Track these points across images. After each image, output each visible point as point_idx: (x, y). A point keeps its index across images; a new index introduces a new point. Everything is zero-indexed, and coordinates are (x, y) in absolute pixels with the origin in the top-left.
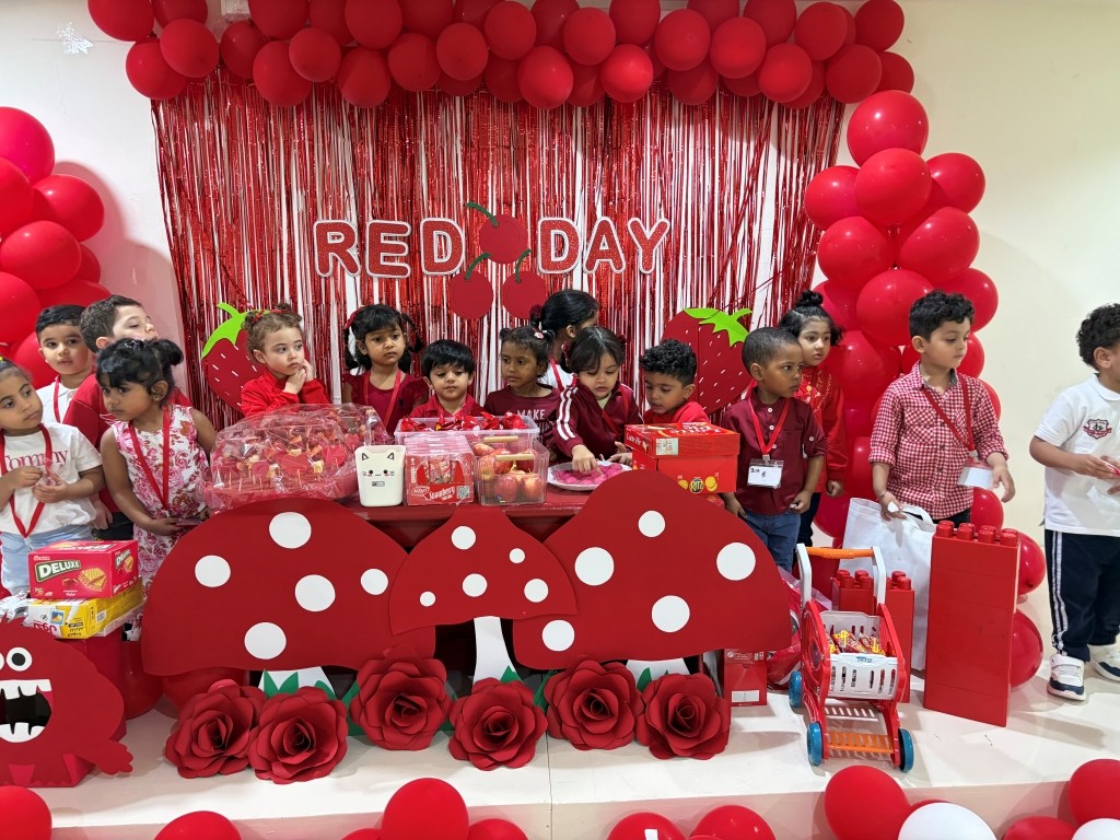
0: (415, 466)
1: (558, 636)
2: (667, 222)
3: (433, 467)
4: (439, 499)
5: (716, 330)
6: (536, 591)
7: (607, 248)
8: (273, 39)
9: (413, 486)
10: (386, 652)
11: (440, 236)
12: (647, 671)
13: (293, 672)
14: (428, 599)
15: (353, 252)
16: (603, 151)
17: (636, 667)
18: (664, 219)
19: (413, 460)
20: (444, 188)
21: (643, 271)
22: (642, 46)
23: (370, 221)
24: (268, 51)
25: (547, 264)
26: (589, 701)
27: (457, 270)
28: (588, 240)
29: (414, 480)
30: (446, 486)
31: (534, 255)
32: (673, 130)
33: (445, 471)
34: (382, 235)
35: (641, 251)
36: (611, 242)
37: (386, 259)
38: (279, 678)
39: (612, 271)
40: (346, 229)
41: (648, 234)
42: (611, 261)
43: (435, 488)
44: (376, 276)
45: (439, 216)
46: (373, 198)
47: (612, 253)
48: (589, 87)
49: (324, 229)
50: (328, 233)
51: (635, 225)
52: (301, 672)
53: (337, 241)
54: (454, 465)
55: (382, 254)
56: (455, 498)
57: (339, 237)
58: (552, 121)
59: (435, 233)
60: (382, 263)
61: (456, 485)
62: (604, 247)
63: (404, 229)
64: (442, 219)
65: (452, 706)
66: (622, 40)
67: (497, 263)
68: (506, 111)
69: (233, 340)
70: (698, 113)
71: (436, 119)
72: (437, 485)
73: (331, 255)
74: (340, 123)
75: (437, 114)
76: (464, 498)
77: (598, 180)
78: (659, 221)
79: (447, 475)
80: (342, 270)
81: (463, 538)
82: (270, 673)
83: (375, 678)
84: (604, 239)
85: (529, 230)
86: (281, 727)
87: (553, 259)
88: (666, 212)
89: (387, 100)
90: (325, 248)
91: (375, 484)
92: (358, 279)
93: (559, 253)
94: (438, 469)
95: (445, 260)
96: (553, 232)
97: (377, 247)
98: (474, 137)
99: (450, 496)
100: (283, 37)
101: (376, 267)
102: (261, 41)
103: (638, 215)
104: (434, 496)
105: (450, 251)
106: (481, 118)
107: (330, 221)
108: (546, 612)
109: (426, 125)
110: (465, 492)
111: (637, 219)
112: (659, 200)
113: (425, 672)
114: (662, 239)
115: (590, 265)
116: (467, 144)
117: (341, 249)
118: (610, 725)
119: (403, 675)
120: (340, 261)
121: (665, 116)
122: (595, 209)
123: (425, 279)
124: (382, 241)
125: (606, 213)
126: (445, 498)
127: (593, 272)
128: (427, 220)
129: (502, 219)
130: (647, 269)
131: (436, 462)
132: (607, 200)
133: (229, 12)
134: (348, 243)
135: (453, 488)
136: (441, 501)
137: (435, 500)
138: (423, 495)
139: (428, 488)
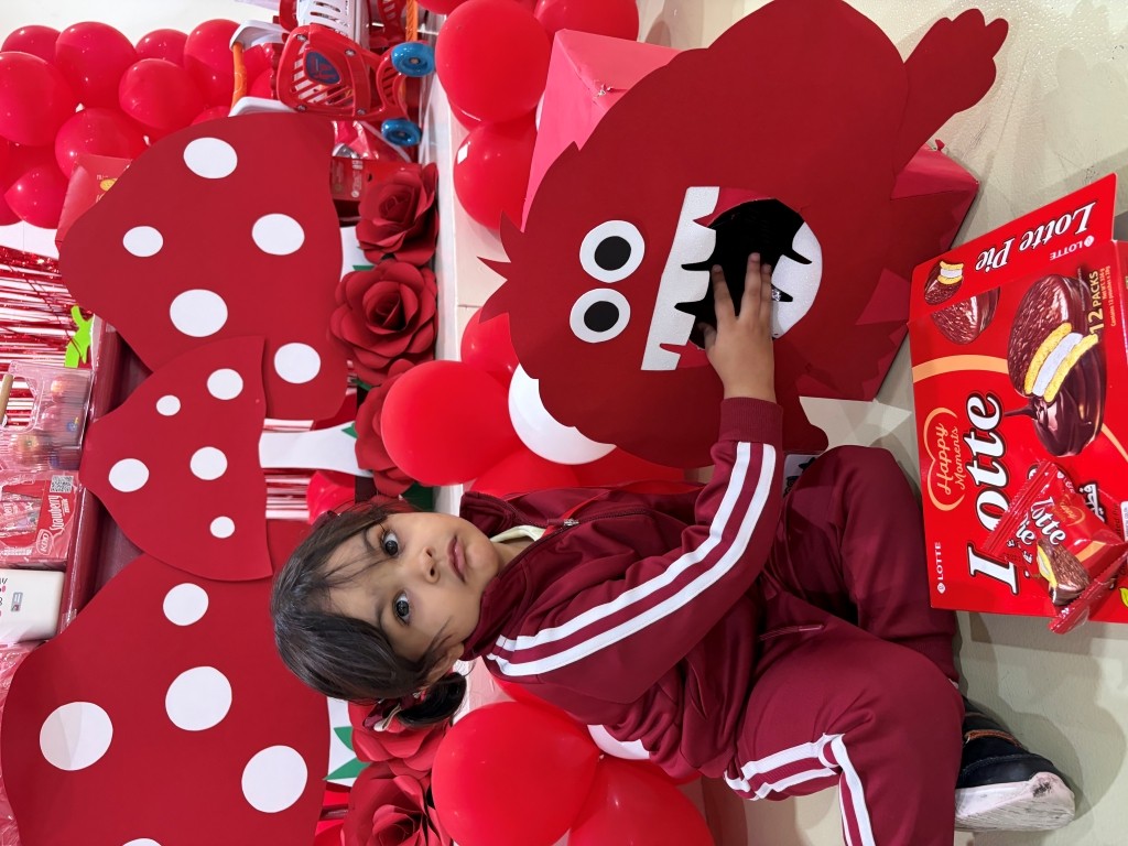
3: (11, 526)
4: (66, 518)
13: (333, 734)
30: (45, 507)
33: (22, 508)
38: (340, 755)
43: (45, 520)
52: (333, 724)
56: (68, 495)
61: (48, 493)
72: (42, 520)
76: (71, 483)
79: (29, 507)
81: (129, 475)
82: (331, 770)
91: (17, 607)
94: (17, 518)
99: (65, 501)
104: (58, 523)
108: (261, 376)
110: (64, 482)
118: (408, 294)
126: (67, 510)
135: (51, 498)
136: (70, 514)
137: (65, 522)
138: (53, 538)
139: (42, 531)
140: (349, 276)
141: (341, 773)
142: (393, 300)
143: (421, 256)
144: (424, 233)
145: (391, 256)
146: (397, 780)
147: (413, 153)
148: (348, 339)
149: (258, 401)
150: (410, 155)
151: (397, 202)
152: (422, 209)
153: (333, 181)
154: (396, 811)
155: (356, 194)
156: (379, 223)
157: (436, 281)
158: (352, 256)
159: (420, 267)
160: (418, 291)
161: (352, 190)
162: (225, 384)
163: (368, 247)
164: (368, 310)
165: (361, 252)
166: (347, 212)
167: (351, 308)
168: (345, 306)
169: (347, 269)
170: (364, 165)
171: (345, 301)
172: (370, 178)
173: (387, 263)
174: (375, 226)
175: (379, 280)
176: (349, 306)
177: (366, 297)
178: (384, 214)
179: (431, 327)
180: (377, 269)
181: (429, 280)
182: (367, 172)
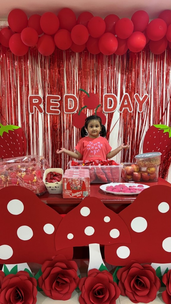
0: (66, 182)
1: (123, 252)
2: (147, 94)
3: (73, 183)
4: (76, 196)
5: (164, 132)
6: (115, 233)
7: (127, 104)
8: (16, 33)
9: (65, 190)
10: (53, 257)
11: (70, 100)
12: (159, 268)
13: (15, 265)
14: (70, 236)
15: (42, 106)
16: (126, 72)
17: (155, 266)
18: (146, 94)
19: (65, 179)
20: (72, 84)
21: (139, 112)
22: (142, 32)
23: (47, 95)
24: (14, 36)
25: (106, 109)
26: (137, 281)
27: (75, 112)
28: (120, 101)
29: (65, 188)
30: (79, 191)
31: (102, 107)
32: (150, 64)
34: (51, 100)
35: (138, 105)
36: (128, 102)
37: (52, 108)
38: (10, 267)
39: (128, 112)
40: (39, 98)
41: (141, 99)
42: (128, 108)
43: (74, 192)
44: (49, 114)
45: (70, 94)
46: (48, 87)
47: (129, 105)
48: (123, 47)
49: (32, 98)
50: (33, 99)
51: (137, 96)
52: (18, 265)
53: (36, 102)
54: (82, 183)
55: (51, 106)
56: (82, 196)
57: (37, 101)
58: (109, 61)
59: (69, 99)
60: (51, 109)
61: (83, 191)
62: (126, 103)
63: (58, 98)
64: (71, 95)
65: (80, 280)
66: (136, 30)
67: (89, 109)
68: (93, 58)
69: (2, 136)
70: (159, 58)
71: (70, 61)
72: (75, 190)
73: (34, 107)
74: (37, 63)
75: (70, 59)
76: (86, 196)
77: (124, 81)
78: (145, 95)
79: (79, 186)
80: (38, 111)
81: (85, 212)
82: (7, 266)
83: (49, 269)
84: (126, 101)
85: (100, 98)
86: (10, 290)
87: (108, 108)
88: (147, 92)
89: (53, 54)
90: (32, 104)
92: (43, 115)
93: (110, 106)
94: (76, 184)
95: (72, 108)
96: (108, 99)
97: (49, 104)
98: (82, 67)
99: (81, 195)
100: (19, 32)
101: (49, 111)
102: (12, 34)
103: (137, 92)
104: (73, 195)
105: (73, 106)
106: (85, 60)
107: (34, 95)
108: (119, 242)
109: (66, 63)
110: (86, 194)
111: (137, 94)
112: (145, 88)
113: (70, 267)
114: (146, 101)
115: (121, 110)
116: (79, 69)
117: (37, 105)
118: (147, 292)
119: (60, 269)
120: (37, 108)
121: (147, 59)
122: (123, 91)
123: (65, 115)
124: (51, 102)
125: (126, 92)
126: (78, 196)
127: (122, 112)
128: (66, 94)
129: (91, 94)
130: (140, 111)
131: (75, 181)
132: (127, 88)
133: (2, 25)
134: (40, 103)
135: (81, 192)
136: (77, 197)
137: (74, 196)
138: (69, 194)
139: (71, 191)
141: (6, 268)
142: (143, 286)
148: (131, 269)
149: (110, 242)
158: (164, 267)
167: (141, 271)
177: (145, 278)
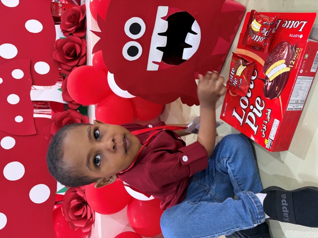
140: (58, 40)
141: (61, 191)
142: (73, 48)
143: (81, 35)
144: (82, 27)
145: (71, 34)
146: (78, 192)
147: (79, 3)
148: (58, 60)
149: (29, 80)
150: (78, 3)
151: (73, 16)
152: (81, 19)
153: (52, 10)
154: (77, 201)
155: (60, 15)
156: (67, 23)
157: (86, 42)
158: (59, 34)
159: (81, 38)
160: (81, 46)
161: (59, 13)
162: (18, 74)
163: (64, 31)
164: (64, 52)
165: (62, 33)
166: (57, 20)
167: (59, 51)
168: (57, 50)
169: (57, 38)
170: (62, 5)
171: (57, 48)
172: (65, 10)
173: (70, 36)
174: (66, 24)
175: (67, 42)
176: (58, 50)
177: (64, 47)
178: (69, 21)
179: (85, 57)
180: (67, 38)
181: (84, 42)
182: (64, 7)
